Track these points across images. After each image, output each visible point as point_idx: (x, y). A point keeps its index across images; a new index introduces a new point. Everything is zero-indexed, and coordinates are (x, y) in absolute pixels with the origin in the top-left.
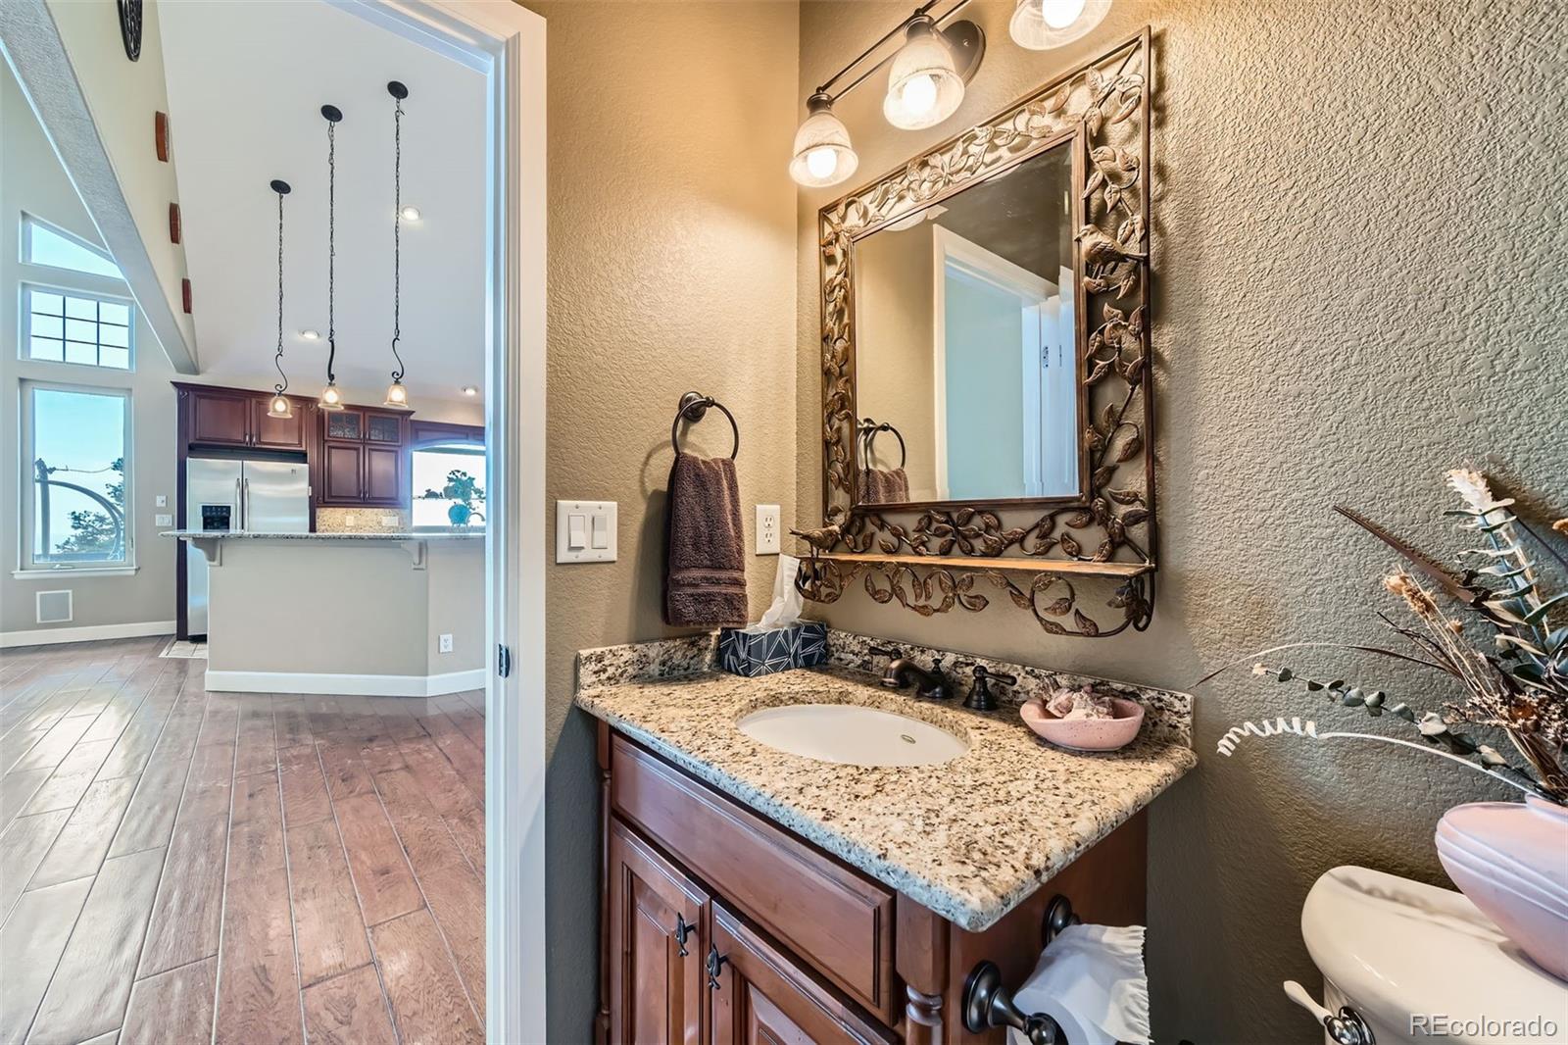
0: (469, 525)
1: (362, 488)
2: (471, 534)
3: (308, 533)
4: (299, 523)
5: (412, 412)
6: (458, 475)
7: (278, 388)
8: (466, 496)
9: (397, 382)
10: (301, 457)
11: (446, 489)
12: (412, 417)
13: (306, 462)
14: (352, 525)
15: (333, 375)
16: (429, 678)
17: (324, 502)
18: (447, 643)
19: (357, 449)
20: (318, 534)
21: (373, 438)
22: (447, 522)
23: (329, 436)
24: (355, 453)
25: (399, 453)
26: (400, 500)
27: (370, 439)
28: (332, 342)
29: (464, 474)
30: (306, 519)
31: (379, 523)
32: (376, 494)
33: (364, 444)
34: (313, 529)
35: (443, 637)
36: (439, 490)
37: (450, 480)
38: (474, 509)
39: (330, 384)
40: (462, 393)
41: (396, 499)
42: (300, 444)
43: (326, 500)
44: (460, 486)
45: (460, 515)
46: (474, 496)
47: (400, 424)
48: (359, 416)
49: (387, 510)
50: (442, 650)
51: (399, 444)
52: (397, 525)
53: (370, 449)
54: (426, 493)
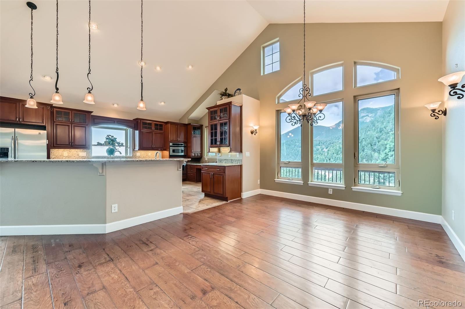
0: (115, 155)
1: (70, 141)
2: (116, 159)
3: (46, 160)
4: (42, 155)
5: (92, 112)
6: (110, 137)
7: (31, 94)
8: (113, 144)
9: (89, 92)
10: (43, 128)
11: (105, 142)
12: (92, 114)
13: (45, 130)
14: (66, 156)
15: (58, 88)
16: (107, 225)
17: (54, 146)
18: (115, 208)
19: (69, 126)
20: (50, 160)
21: (75, 121)
22: (106, 154)
23: (56, 120)
24: (67, 127)
25: (87, 127)
26: (87, 146)
27: (74, 122)
28: (58, 73)
29: (113, 137)
30: (45, 154)
31: (78, 155)
32: (77, 143)
33: (72, 124)
34: (49, 157)
35: (113, 206)
36: (103, 142)
37: (107, 139)
38: (117, 150)
39: (57, 92)
40: (112, 106)
41: (85, 145)
42: (43, 122)
43: (55, 146)
44: (111, 141)
45: (111, 152)
46: (116, 145)
47: (87, 116)
48: (69, 112)
49: (82, 150)
50: (113, 211)
51: (87, 124)
52: (85, 156)
53: (74, 126)
54: (97, 143)
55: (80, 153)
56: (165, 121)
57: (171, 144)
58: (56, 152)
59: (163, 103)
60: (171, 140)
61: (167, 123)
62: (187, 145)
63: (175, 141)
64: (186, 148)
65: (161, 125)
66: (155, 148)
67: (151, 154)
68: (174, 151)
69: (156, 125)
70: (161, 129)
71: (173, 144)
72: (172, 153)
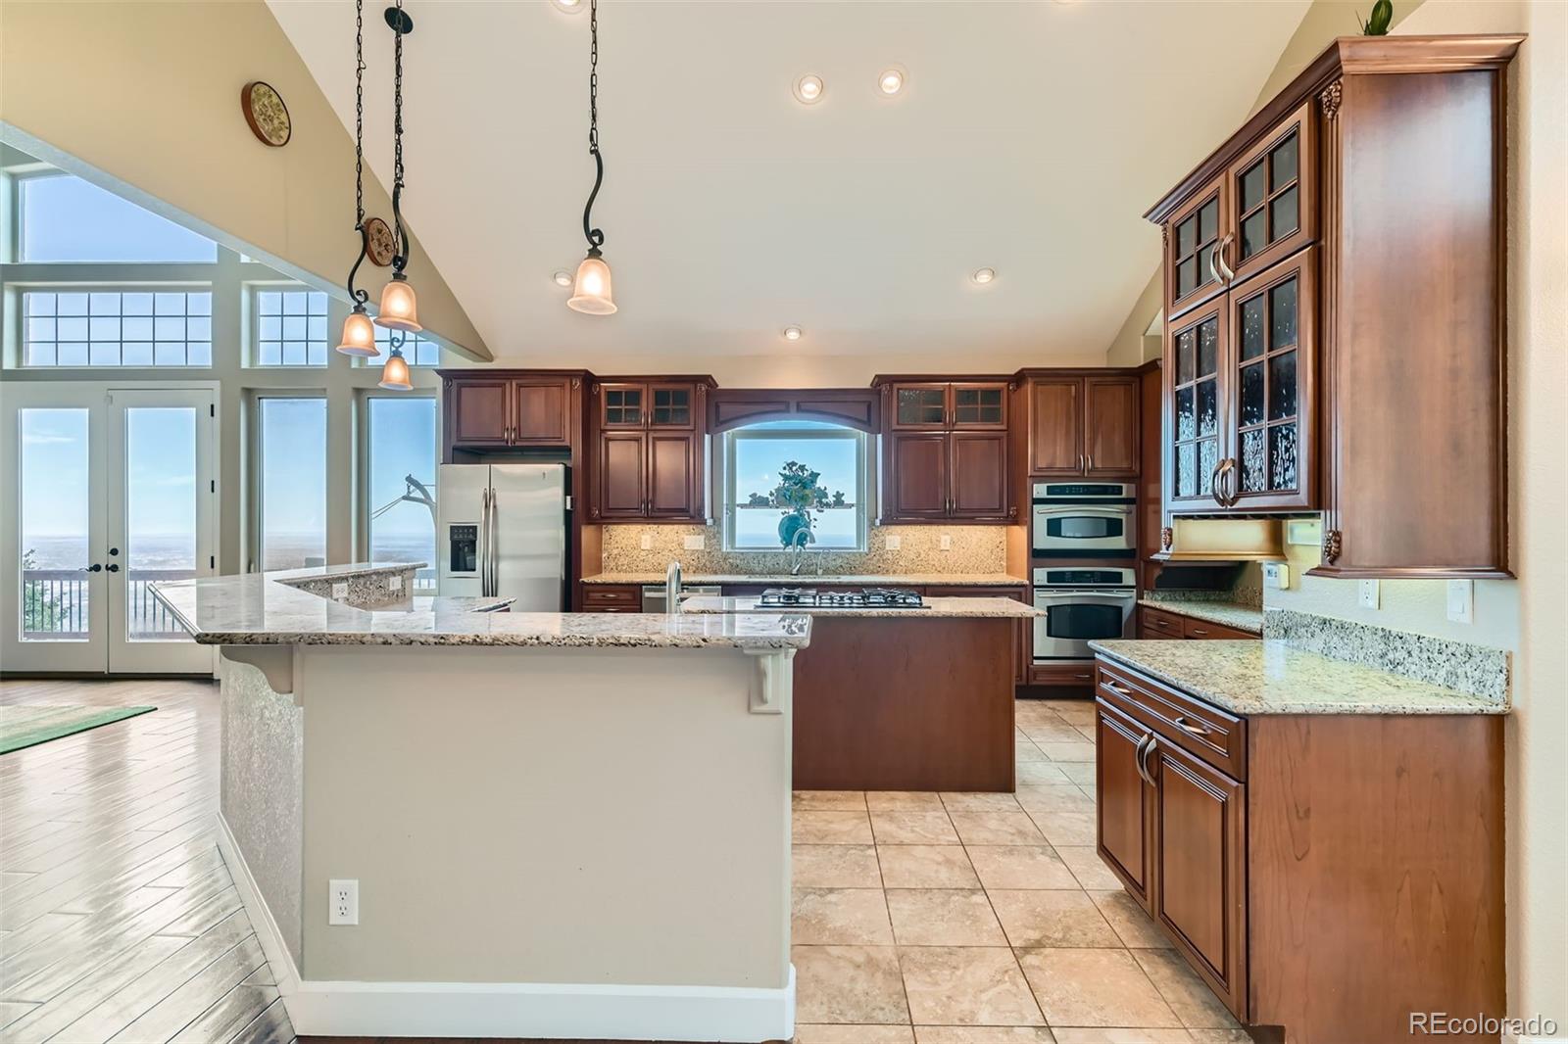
1: (646, 495)
6: (796, 470)
8: (803, 503)
11: (777, 493)
14: (649, 548)
17: (601, 517)
19: (640, 440)
21: (658, 422)
23: (605, 424)
24: (634, 444)
25: (691, 440)
26: (692, 513)
27: (653, 423)
29: (802, 468)
31: (680, 545)
32: (664, 504)
33: (647, 432)
36: (768, 494)
37: (786, 478)
40: (783, 339)
41: (687, 509)
42: (563, 436)
43: (604, 514)
44: (800, 489)
45: (794, 531)
46: (813, 500)
47: (692, 397)
48: (641, 390)
49: (691, 527)
51: (691, 427)
52: (702, 548)
53: (654, 438)
54: (750, 499)
55: (686, 537)
56: (1013, 373)
57: (1040, 490)
58: (623, 535)
59: (984, 278)
60: (1040, 469)
61: (1019, 378)
62: (1141, 490)
63: (1062, 469)
64: (1133, 507)
65: (992, 396)
66: (962, 515)
67: (953, 542)
68: (1054, 528)
69: (966, 396)
70: (991, 416)
71: (1050, 490)
72: (1044, 541)
